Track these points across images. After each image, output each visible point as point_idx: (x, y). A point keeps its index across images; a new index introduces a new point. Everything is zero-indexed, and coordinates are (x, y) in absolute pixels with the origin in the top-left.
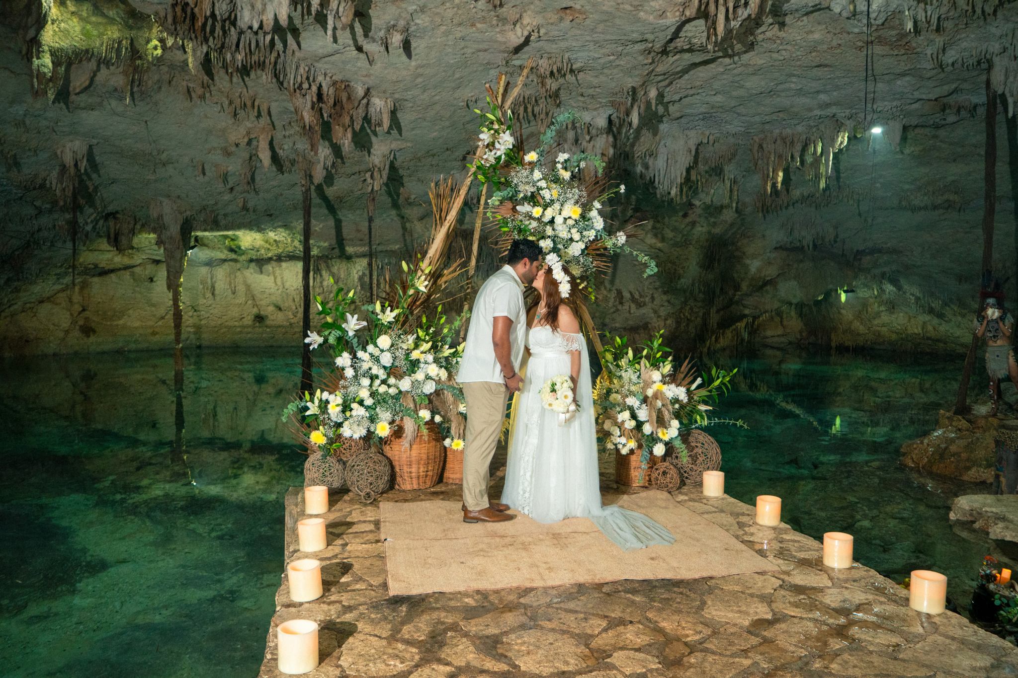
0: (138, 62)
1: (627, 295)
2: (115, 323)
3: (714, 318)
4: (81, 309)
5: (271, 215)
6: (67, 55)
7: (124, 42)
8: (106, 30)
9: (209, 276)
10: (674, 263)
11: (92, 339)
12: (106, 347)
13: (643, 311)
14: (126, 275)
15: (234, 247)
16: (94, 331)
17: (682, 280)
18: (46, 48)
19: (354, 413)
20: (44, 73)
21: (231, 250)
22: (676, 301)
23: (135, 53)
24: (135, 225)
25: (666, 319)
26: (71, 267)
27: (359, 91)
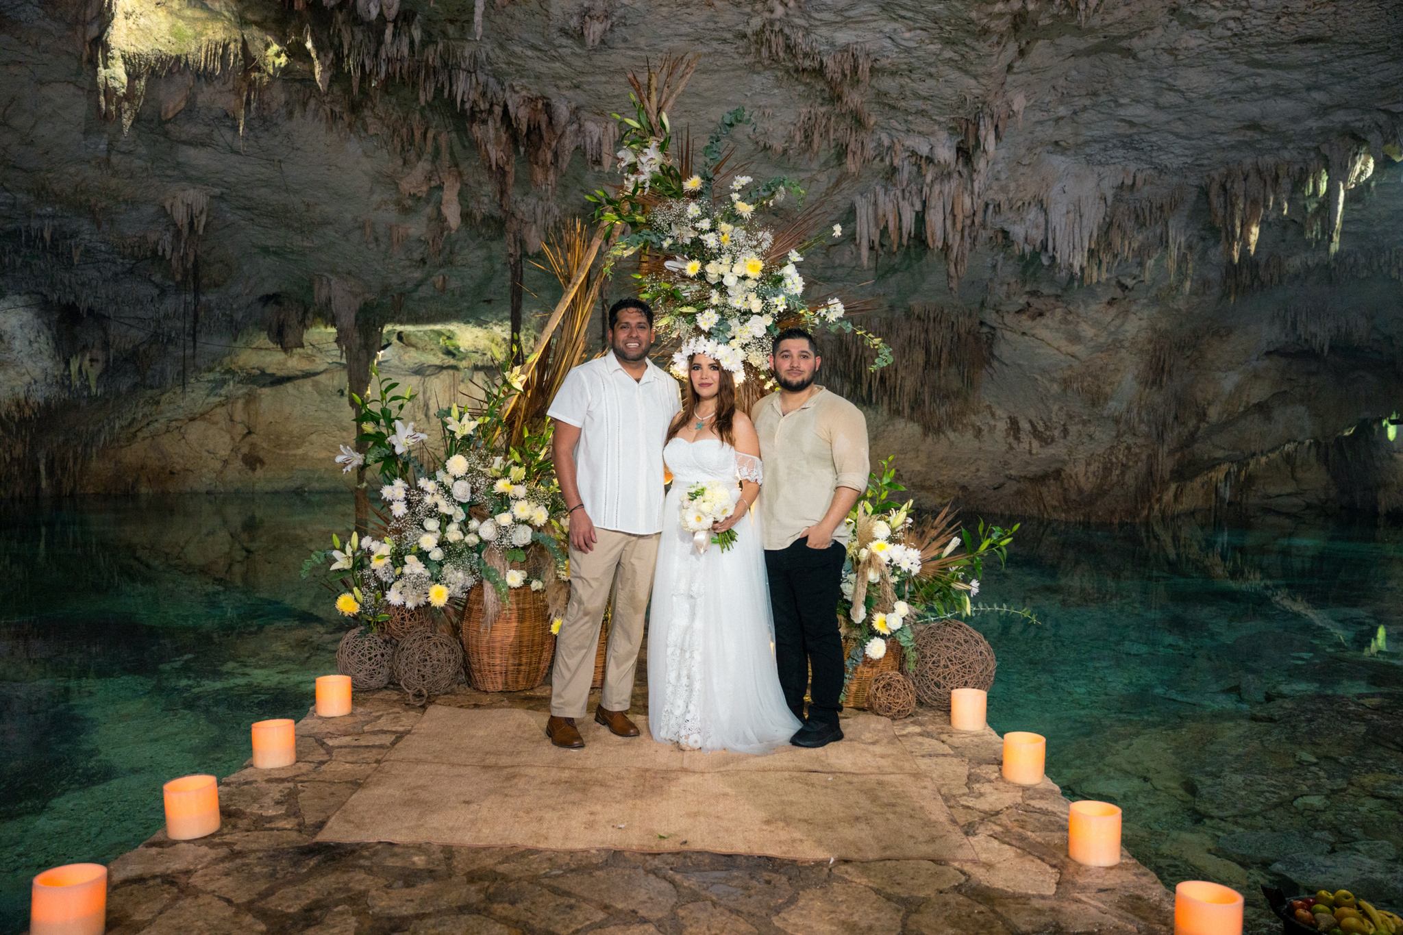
0: (255, 75)
1: (1026, 426)
2: (291, 452)
3: (1166, 464)
4: (246, 431)
5: (489, 301)
6: (148, 61)
7: (232, 46)
8: (205, 28)
9: (421, 389)
10: (1096, 377)
11: (259, 472)
12: (279, 486)
13: (1051, 451)
14: (307, 385)
15: (451, 348)
16: (262, 462)
17: (1112, 404)
18: (117, 53)
19: (407, 570)
20: (115, 88)
21: (448, 353)
22: (1103, 436)
23: (249, 62)
24: (306, 311)
25: (1088, 464)
26: (229, 371)
27: (563, 112)
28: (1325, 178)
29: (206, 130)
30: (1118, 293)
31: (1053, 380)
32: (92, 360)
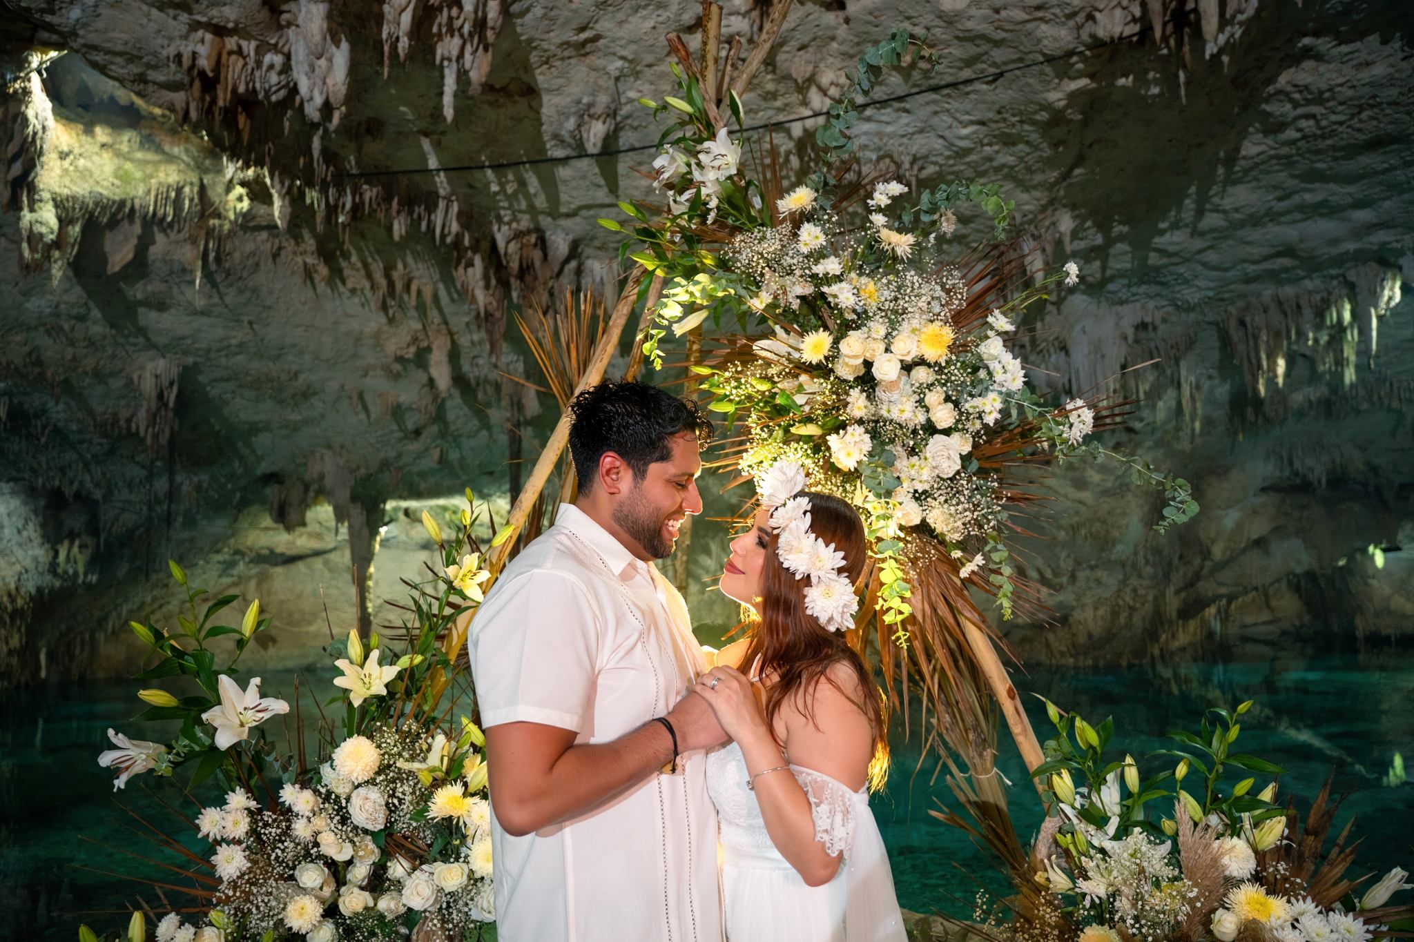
0: (214, 222)
3: (1173, 604)
5: (492, 474)
6: (84, 206)
7: (187, 190)
8: (157, 171)
10: (1104, 522)
11: (272, 651)
12: (290, 664)
13: (1059, 597)
14: (318, 563)
16: (274, 640)
17: (1119, 548)
18: (46, 195)
20: (41, 235)
22: (1111, 580)
23: (206, 207)
24: (307, 489)
25: (1096, 608)
26: (237, 552)
27: (560, 244)
28: (1348, 307)
29: (163, 287)
30: (1123, 437)
31: (1060, 527)
32: (81, 546)
